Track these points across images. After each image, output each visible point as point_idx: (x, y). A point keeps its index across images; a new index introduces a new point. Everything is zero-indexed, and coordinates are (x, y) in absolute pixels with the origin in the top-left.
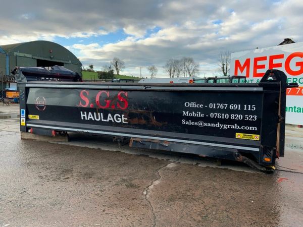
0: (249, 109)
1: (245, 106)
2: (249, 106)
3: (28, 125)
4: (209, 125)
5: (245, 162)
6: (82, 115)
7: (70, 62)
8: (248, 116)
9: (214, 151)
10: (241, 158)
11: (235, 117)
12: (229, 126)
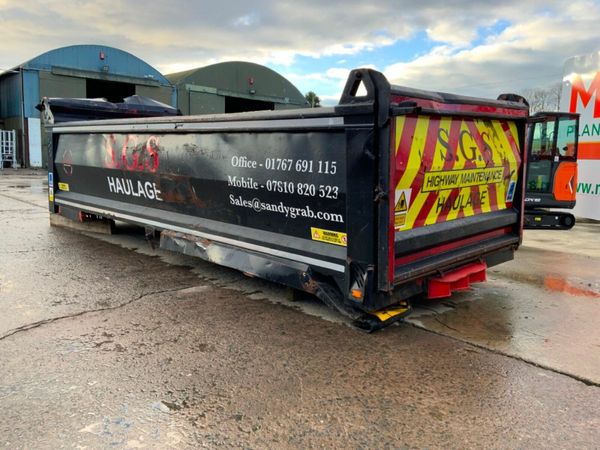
0: (327, 172)
1: (321, 162)
2: (327, 163)
3: (57, 200)
4: (269, 207)
5: (318, 294)
6: (110, 184)
7: (287, 100)
8: (324, 188)
9: (270, 266)
10: (311, 286)
11: (304, 190)
12: (298, 210)
